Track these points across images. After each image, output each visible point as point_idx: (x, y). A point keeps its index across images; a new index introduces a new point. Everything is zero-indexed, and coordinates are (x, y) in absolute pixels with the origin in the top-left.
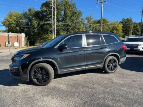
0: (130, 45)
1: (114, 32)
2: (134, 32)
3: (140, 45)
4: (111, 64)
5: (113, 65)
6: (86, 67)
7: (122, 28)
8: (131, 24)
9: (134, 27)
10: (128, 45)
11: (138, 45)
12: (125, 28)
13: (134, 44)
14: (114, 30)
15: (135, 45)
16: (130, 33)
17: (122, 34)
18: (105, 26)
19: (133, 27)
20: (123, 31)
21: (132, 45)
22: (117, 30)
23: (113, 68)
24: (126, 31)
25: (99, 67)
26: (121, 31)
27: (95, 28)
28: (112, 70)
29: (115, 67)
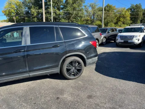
0: (124, 36)
1: (120, 20)
8: (140, 11)
9: (143, 14)
12: (134, 15)
13: (128, 36)
14: (121, 18)
16: (138, 21)
17: (130, 22)
18: (111, 13)
19: (142, 14)
20: (131, 19)
21: (126, 37)
22: (124, 17)
23: (75, 72)
24: (134, 19)
26: (128, 18)
27: (99, 16)
28: (74, 75)
29: (79, 71)
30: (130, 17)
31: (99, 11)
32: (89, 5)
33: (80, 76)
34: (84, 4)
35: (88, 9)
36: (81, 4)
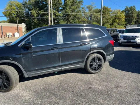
0: (127, 36)
1: (116, 21)
2: (137, 21)
3: (138, 37)
4: (95, 63)
5: (97, 64)
6: (62, 68)
7: (125, 17)
8: (134, 12)
9: (138, 16)
10: (124, 37)
11: (136, 36)
12: (128, 17)
13: (131, 36)
14: (116, 20)
15: (133, 36)
16: (133, 22)
17: (125, 23)
18: (107, 15)
19: (136, 16)
20: (126, 20)
21: (129, 37)
22: (119, 19)
23: (96, 67)
24: (129, 21)
25: (79, 67)
26: (123, 20)
27: (96, 18)
28: (96, 70)
29: (100, 66)
30: (125, 19)
31: (96, 12)
32: (86, 7)
33: (100, 70)
34: (81, 6)
35: (85, 11)
36: (79, 6)
